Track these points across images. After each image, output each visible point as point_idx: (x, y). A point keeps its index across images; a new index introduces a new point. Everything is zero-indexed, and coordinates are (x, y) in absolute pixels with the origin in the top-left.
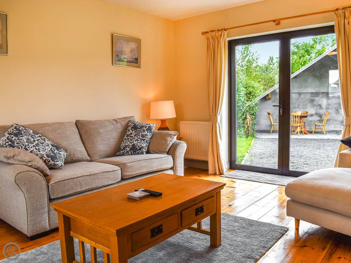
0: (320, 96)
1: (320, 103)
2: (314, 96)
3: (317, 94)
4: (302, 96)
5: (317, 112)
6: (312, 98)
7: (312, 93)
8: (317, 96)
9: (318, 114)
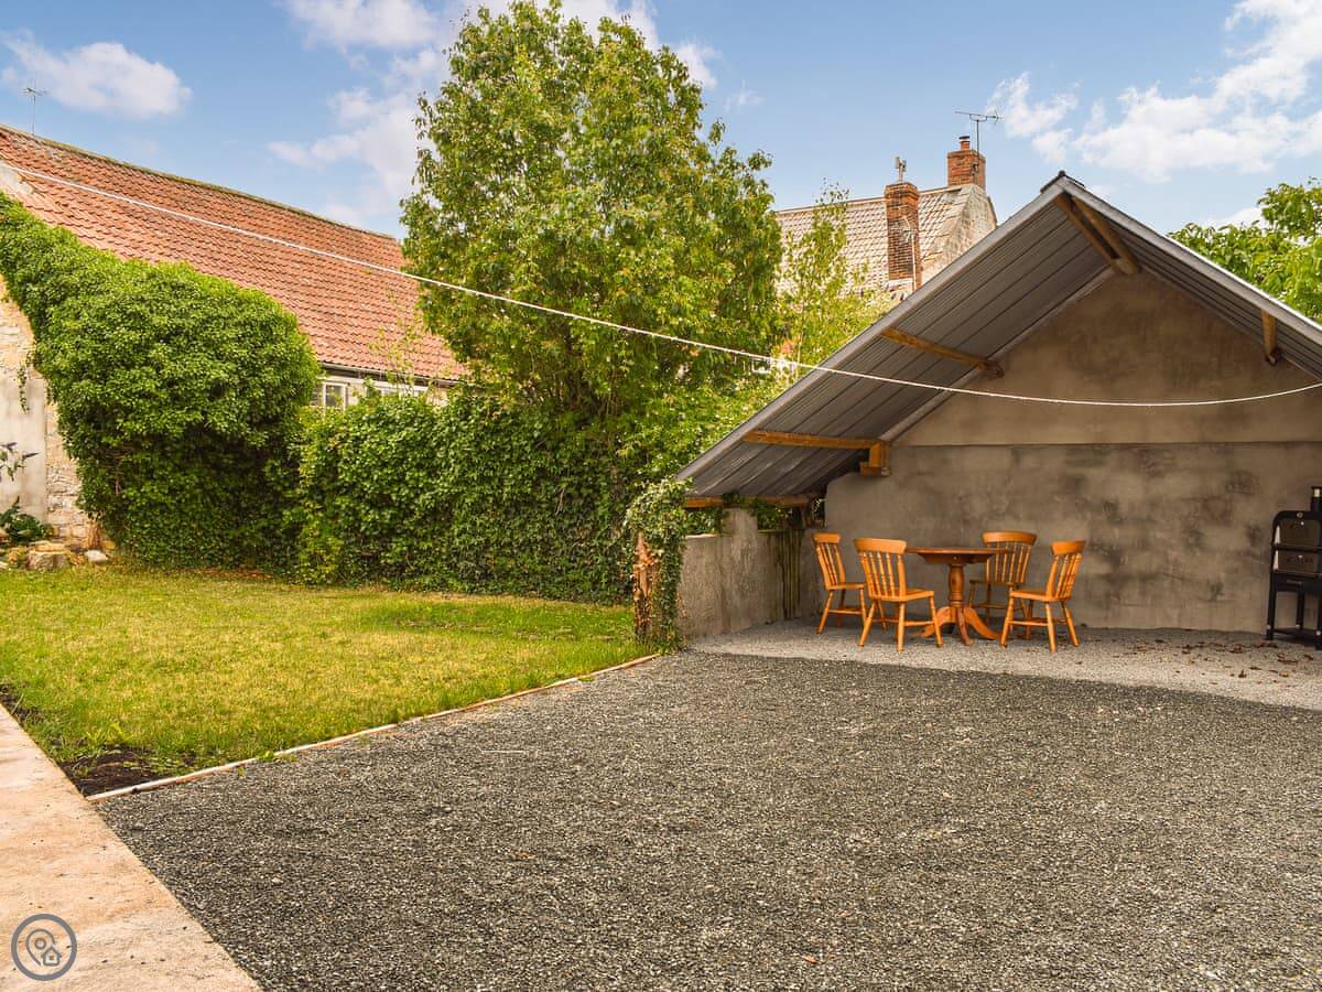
0: (1113, 458)
1: (1110, 495)
2: (1083, 463)
3: (1096, 452)
4: (1029, 461)
5: (1095, 540)
6: (1072, 471)
7: (1074, 448)
8: (1098, 464)
9: (1101, 547)
